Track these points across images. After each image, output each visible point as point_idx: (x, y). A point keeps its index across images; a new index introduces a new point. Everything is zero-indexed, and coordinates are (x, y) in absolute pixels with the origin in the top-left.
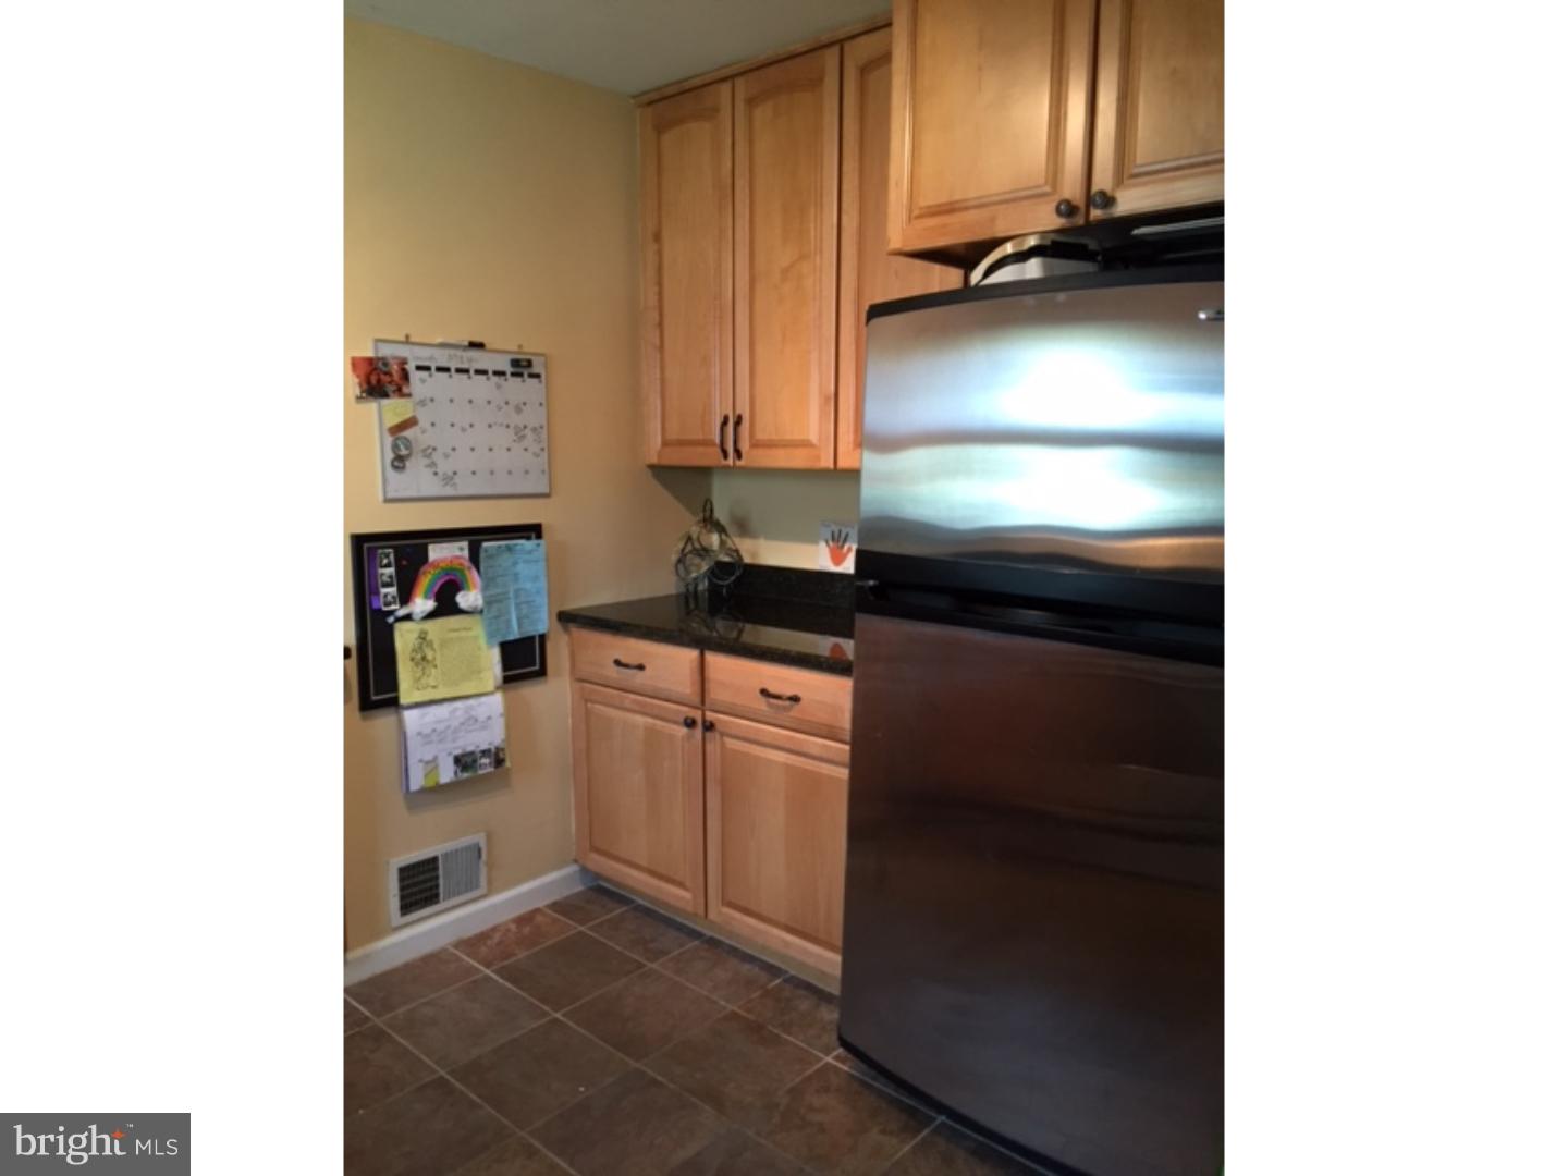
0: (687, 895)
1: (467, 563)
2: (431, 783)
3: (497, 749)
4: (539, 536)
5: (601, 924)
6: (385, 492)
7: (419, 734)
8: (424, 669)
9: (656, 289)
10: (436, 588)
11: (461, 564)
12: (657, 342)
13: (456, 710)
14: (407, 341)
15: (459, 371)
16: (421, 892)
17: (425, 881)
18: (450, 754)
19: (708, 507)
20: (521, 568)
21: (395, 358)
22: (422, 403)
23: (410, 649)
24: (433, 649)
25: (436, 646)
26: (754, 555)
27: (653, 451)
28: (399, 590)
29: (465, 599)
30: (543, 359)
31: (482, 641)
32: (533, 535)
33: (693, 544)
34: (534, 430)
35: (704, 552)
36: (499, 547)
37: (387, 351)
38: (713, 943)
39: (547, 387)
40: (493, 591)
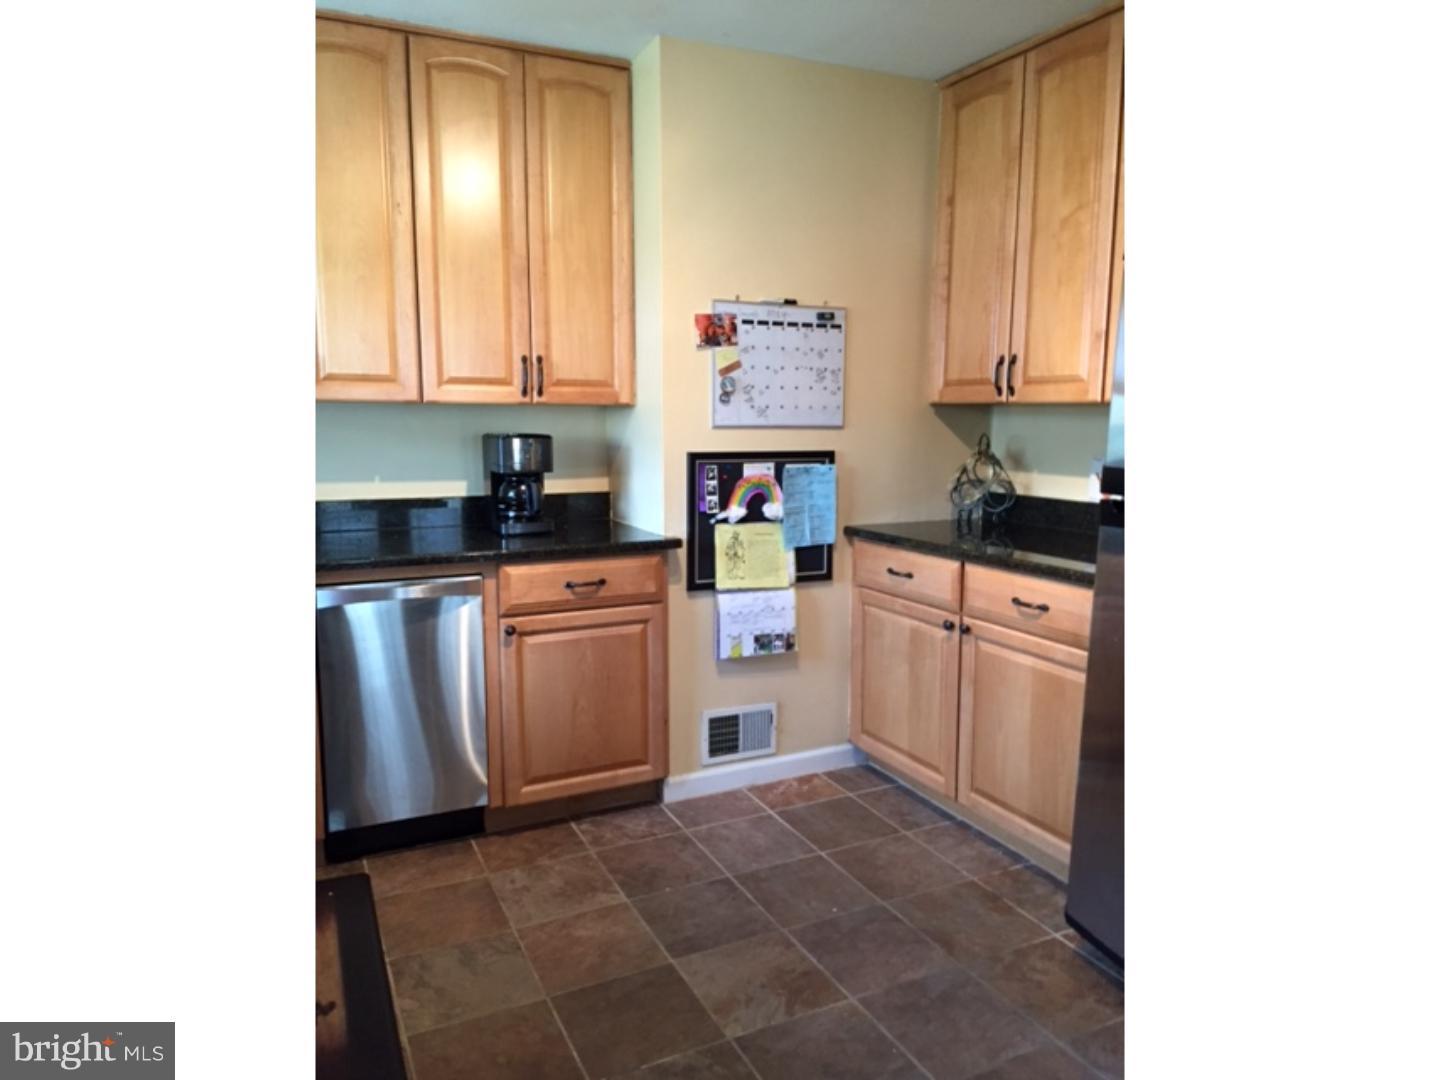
0: (941, 779)
1: (773, 480)
2: (736, 655)
3: (789, 635)
4: (832, 461)
5: (867, 795)
6: (714, 420)
7: (729, 614)
8: (735, 563)
9: (947, 247)
10: (747, 499)
11: (768, 481)
12: (945, 293)
13: (756, 599)
14: (737, 301)
15: (775, 323)
16: (726, 741)
17: (729, 733)
18: (751, 633)
19: (984, 441)
20: (815, 487)
21: (726, 314)
22: (745, 350)
23: (725, 546)
24: (743, 548)
25: (745, 545)
26: (1027, 487)
27: (936, 391)
28: (720, 499)
29: (769, 510)
30: (842, 313)
31: (781, 545)
32: (827, 460)
33: (968, 476)
34: (833, 372)
35: (979, 482)
36: (799, 469)
37: (722, 309)
38: (963, 826)
39: (846, 336)
40: (792, 505)
